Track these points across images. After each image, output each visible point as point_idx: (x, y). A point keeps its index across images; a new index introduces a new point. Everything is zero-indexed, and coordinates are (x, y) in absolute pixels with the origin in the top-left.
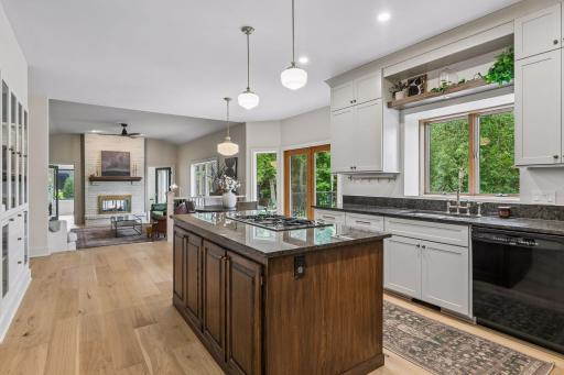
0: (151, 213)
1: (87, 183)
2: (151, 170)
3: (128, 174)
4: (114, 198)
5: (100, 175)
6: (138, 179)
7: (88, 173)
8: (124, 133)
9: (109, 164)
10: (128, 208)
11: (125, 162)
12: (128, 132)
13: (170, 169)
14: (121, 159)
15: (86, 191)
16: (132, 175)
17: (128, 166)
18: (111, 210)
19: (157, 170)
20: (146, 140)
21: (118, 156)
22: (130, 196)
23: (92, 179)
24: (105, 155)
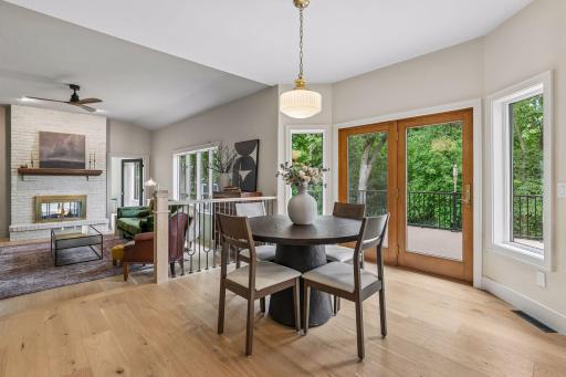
0: (117, 222)
1: (15, 178)
2: (116, 162)
3: (83, 165)
4: (59, 199)
5: (36, 166)
6: (98, 173)
7: (16, 164)
8: (74, 99)
9: (52, 151)
10: (82, 213)
11: (77, 149)
12: (81, 98)
13: (141, 161)
14: (71, 144)
15: (14, 189)
16: (87, 167)
17: (83, 155)
18: (54, 217)
19: (123, 161)
20: (109, 121)
21: (66, 141)
22: (85, 196)
23: (23, 172)
24: (44, 138)
